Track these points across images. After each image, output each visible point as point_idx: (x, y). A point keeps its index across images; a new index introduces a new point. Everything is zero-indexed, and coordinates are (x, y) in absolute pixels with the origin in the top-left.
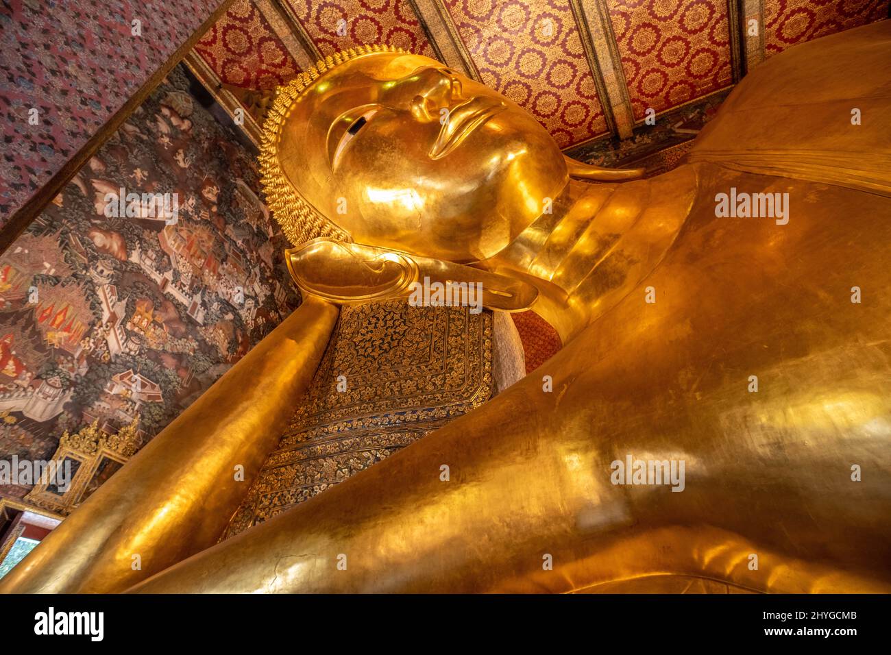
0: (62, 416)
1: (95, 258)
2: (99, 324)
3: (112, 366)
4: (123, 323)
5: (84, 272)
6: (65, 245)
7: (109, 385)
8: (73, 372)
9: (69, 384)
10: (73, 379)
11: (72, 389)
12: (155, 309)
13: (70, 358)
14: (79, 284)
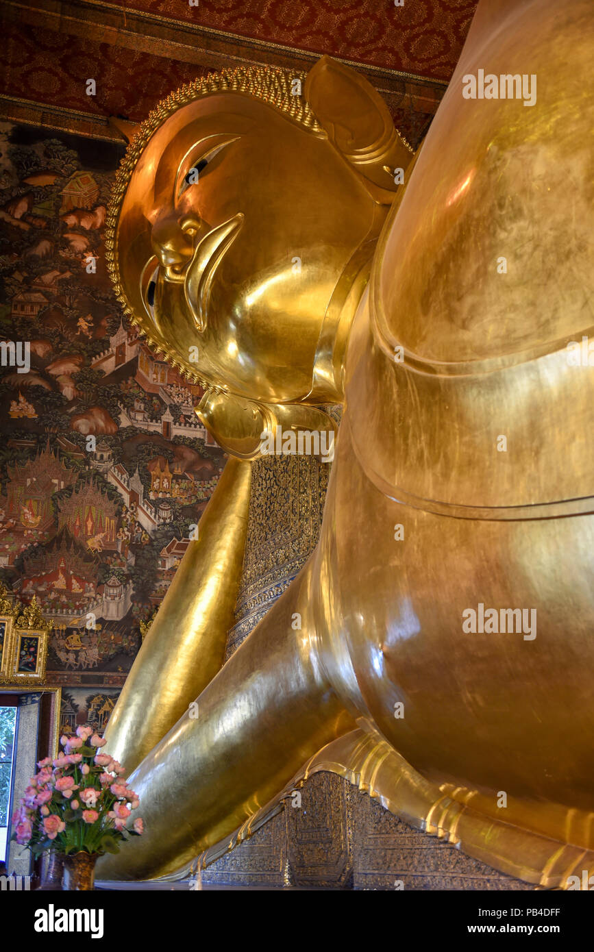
0: (134, 608)
2: (124, 510)
3: (155, 543)
4: (146, 496)
5: (87, 468)
6: (59, 453)
7: (160, 562)
8: (124, 566)
9: (125, 579)
10: (127, 572)
11: (131, 581)
12: (170, 463)
13: (115, 555)
14: (88, 482)
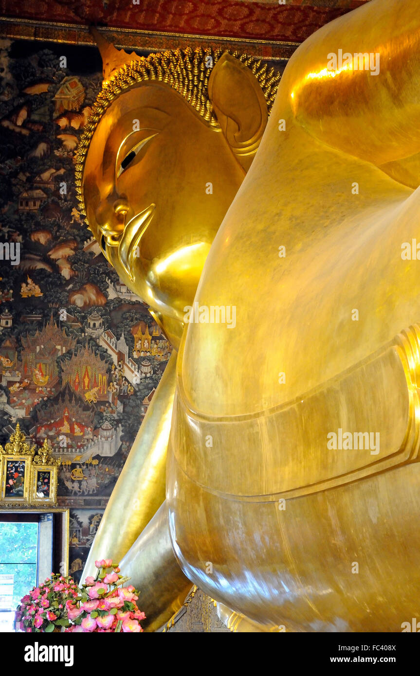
0: (123, 446)
1: (85, 318)
2: (113, 367)
3: (138, 394)
4: (130, 355)
5: (83, 334)
6: (60, 323)
7: (143, 409)
8: (114, 413)
10: (117, 418)
11: (120, 425)
14: (85, 347)
